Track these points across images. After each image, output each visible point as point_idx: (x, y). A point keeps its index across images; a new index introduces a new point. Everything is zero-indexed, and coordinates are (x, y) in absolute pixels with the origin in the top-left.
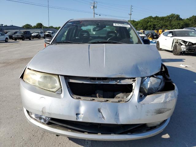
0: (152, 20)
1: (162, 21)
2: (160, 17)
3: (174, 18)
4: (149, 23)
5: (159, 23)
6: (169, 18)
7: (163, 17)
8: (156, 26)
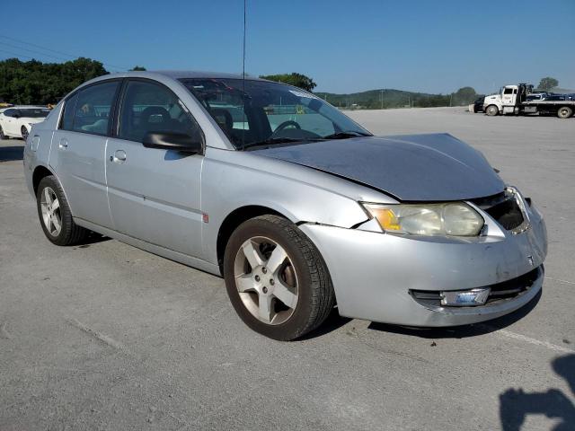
0: (21, 71)
1: (55, 78)
2: (46, 65)
3: (90, 69)
4: (15, 81)
5: (51, 83)
6: (75, 69)
7: (56, 65)
8: (42, 91)
